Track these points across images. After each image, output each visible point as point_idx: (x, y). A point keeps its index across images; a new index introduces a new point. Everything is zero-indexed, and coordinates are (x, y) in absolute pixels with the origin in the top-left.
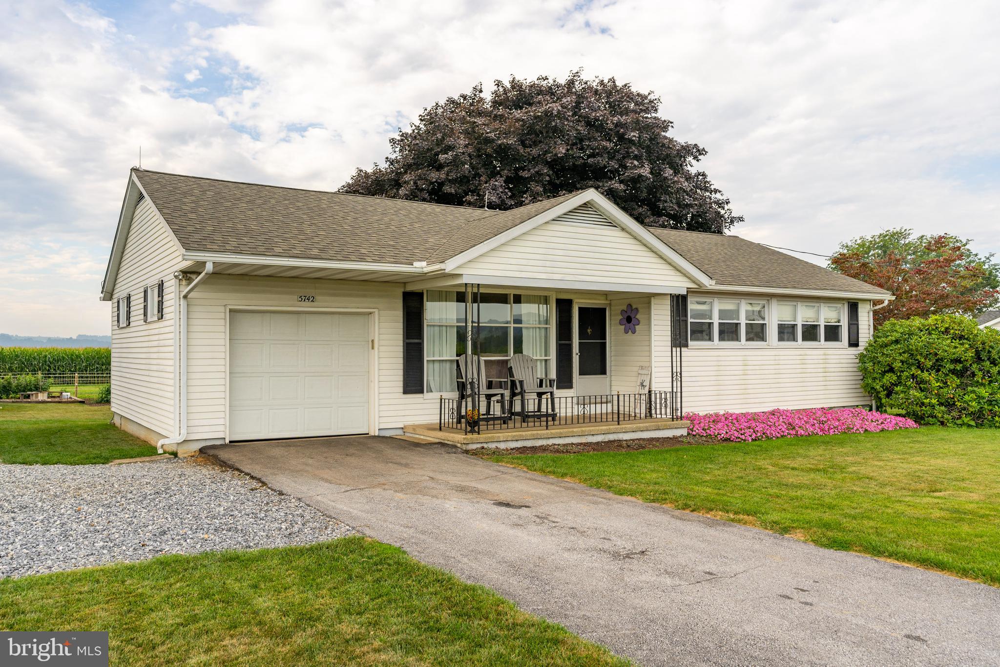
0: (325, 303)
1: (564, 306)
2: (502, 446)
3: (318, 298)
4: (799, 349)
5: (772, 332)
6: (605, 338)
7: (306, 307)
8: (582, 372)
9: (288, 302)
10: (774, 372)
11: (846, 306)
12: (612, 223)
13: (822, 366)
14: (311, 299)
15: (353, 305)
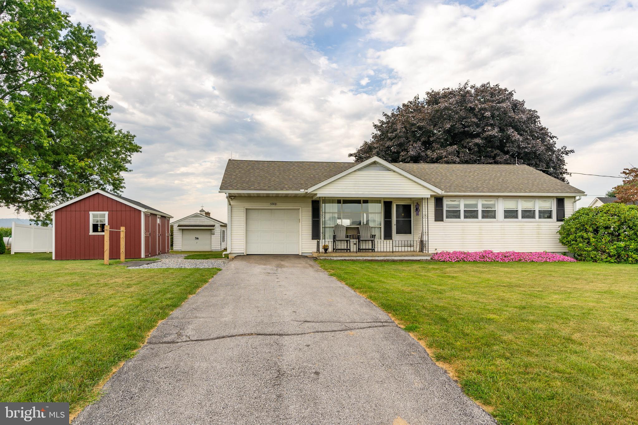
0: (280, 206)
1: (388, 205)
2: (335, 258)
3: (278, 204)
4: (519, 223)
5: (500, 214)
6: (411, 218)
7: (273, 207)
8: (397, 233)
9: (266, 205)
10: (500, 233)
11: (555, 200)
12: (389, 169)
13: (536, 231)
14: (275, 204)
15: (290, 206)
